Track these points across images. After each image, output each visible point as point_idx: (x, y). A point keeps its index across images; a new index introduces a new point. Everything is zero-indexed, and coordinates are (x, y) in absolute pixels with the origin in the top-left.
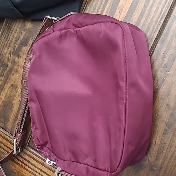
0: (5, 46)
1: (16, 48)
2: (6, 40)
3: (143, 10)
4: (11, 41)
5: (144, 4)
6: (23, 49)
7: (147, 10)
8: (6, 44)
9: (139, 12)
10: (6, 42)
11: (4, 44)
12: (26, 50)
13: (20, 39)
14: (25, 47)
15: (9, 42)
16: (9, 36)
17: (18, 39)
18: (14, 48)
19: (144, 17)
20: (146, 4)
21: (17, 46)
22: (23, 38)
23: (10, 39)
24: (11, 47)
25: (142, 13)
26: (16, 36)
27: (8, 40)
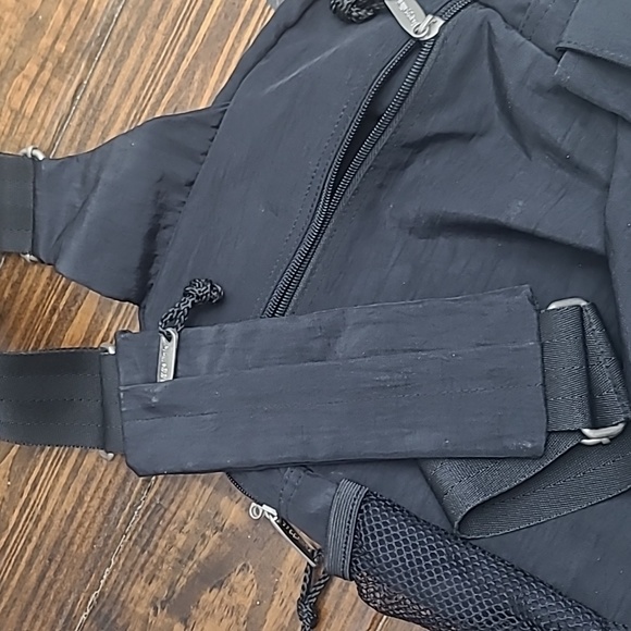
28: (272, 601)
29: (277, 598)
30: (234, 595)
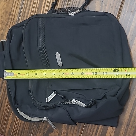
0: (37, 132)
1: (45, 134)
2: (38, 128)
3: (132, 111)
4: (41, 129)
5: (132, 107)
6: (50, 134)
7: (134, 112)
8: (37, 131)
9: (129, 113)
10: (38, 130)
11: (36, 131)
12: (52, 135)
13: (47, 127)
14: (51, 133)
15: (40, 129)
16: (39, 125)
17: (46, 128)
18: (44, 134)
19: (133, 116)
20: (133, 108)
21: (46, 132)
22: (49, 127)
23: (40, 127)
24: (41, 133)
25: (131, 113)
26: (44, 125)
27: (39, 128)
28: (62, 133)
29: (62, 132)
30: (55, 133)
